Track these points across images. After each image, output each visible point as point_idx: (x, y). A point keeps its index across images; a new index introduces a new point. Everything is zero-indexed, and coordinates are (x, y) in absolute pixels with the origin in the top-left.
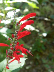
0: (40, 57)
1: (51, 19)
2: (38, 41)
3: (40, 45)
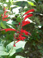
3: (36, 35)
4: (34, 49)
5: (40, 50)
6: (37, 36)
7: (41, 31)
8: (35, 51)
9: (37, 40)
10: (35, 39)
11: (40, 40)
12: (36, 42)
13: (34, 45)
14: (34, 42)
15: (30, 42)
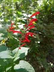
0: (36, 56)
1: (43, 33)
2: (34, 46)
3: (36, 48)
4: (33, 60)
5: (38, 60)
6: (36, 50)
7: (39, 45)
8: (35, 62)
9: (36, 52)
10: (35, 52)
11: (38, 53)
12: (36, 54)
13: (34, 56)
14: (34, 54)
15: (31, 54)
